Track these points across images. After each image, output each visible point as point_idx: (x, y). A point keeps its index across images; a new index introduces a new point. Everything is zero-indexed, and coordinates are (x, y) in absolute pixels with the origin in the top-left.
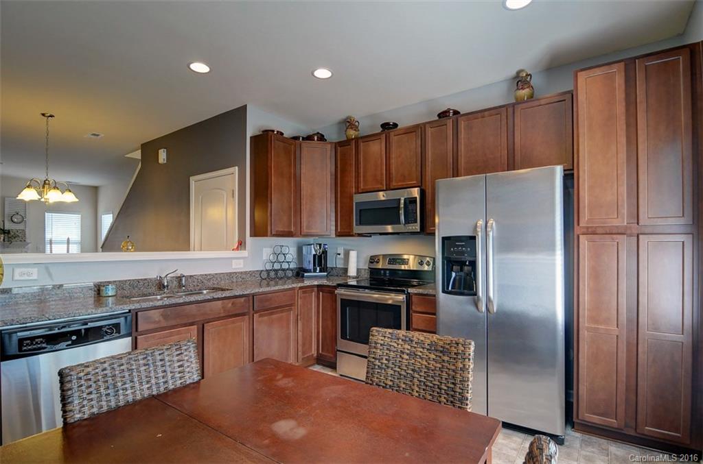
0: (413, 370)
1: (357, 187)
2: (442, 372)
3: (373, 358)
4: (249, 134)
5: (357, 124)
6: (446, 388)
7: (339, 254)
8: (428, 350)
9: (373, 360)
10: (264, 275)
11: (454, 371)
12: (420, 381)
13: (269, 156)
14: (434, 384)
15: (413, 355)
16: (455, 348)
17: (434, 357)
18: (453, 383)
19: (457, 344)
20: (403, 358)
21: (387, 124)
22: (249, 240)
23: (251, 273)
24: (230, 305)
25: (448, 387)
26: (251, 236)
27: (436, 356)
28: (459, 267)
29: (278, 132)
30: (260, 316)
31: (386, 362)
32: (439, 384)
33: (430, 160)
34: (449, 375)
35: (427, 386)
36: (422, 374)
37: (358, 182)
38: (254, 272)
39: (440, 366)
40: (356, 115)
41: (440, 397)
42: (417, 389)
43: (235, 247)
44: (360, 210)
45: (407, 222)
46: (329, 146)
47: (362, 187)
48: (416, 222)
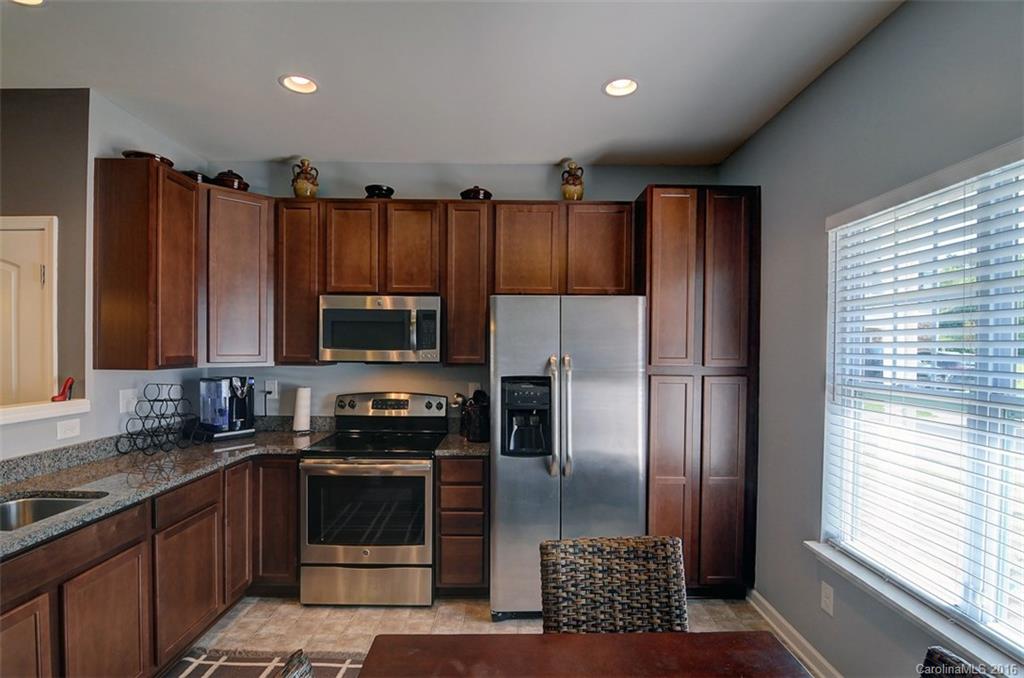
0: (610, 591)
1: (324, 283)
2: (650, 585)
3: (554, 588)
4: (93, 154)
5: (313, 172)
6: (658, 605)
7: (270, 393)
8: (626, 559)
9: (555, 591)
10: (124, 446)
11: (665, 580)
12: (623, 604)
13: (152, 206)
14: (642, 604)
15: (609, 571)
16: (662, 550)
17: (636, 567)
18: (666, 597)
19: (664, 545)
20: (594, 578)
21: (379, 188)
22: (91, 375)
23: (98, 445)
24: (114, 528)
25: (660, 603)
26: (94, 368)
27: (639, 565)
28: (523, 418)
29: (162, 159)
30: (167, 536)
31: (573, 589)
32: (647, 601)
33: (454, 257)
34: (659, 587)
35: (633, 608)
36: (624, 594)
37: (324, 274)
38: (103, 441)
39: (646, 577)
40: (313, 157)
41: (652, 618)
42: (621, 616)
43: (56, 394)
44: (333, 323)
45: (420, 346)
46: (266, 202)
47: (333, 284)
48: (435, 348)
